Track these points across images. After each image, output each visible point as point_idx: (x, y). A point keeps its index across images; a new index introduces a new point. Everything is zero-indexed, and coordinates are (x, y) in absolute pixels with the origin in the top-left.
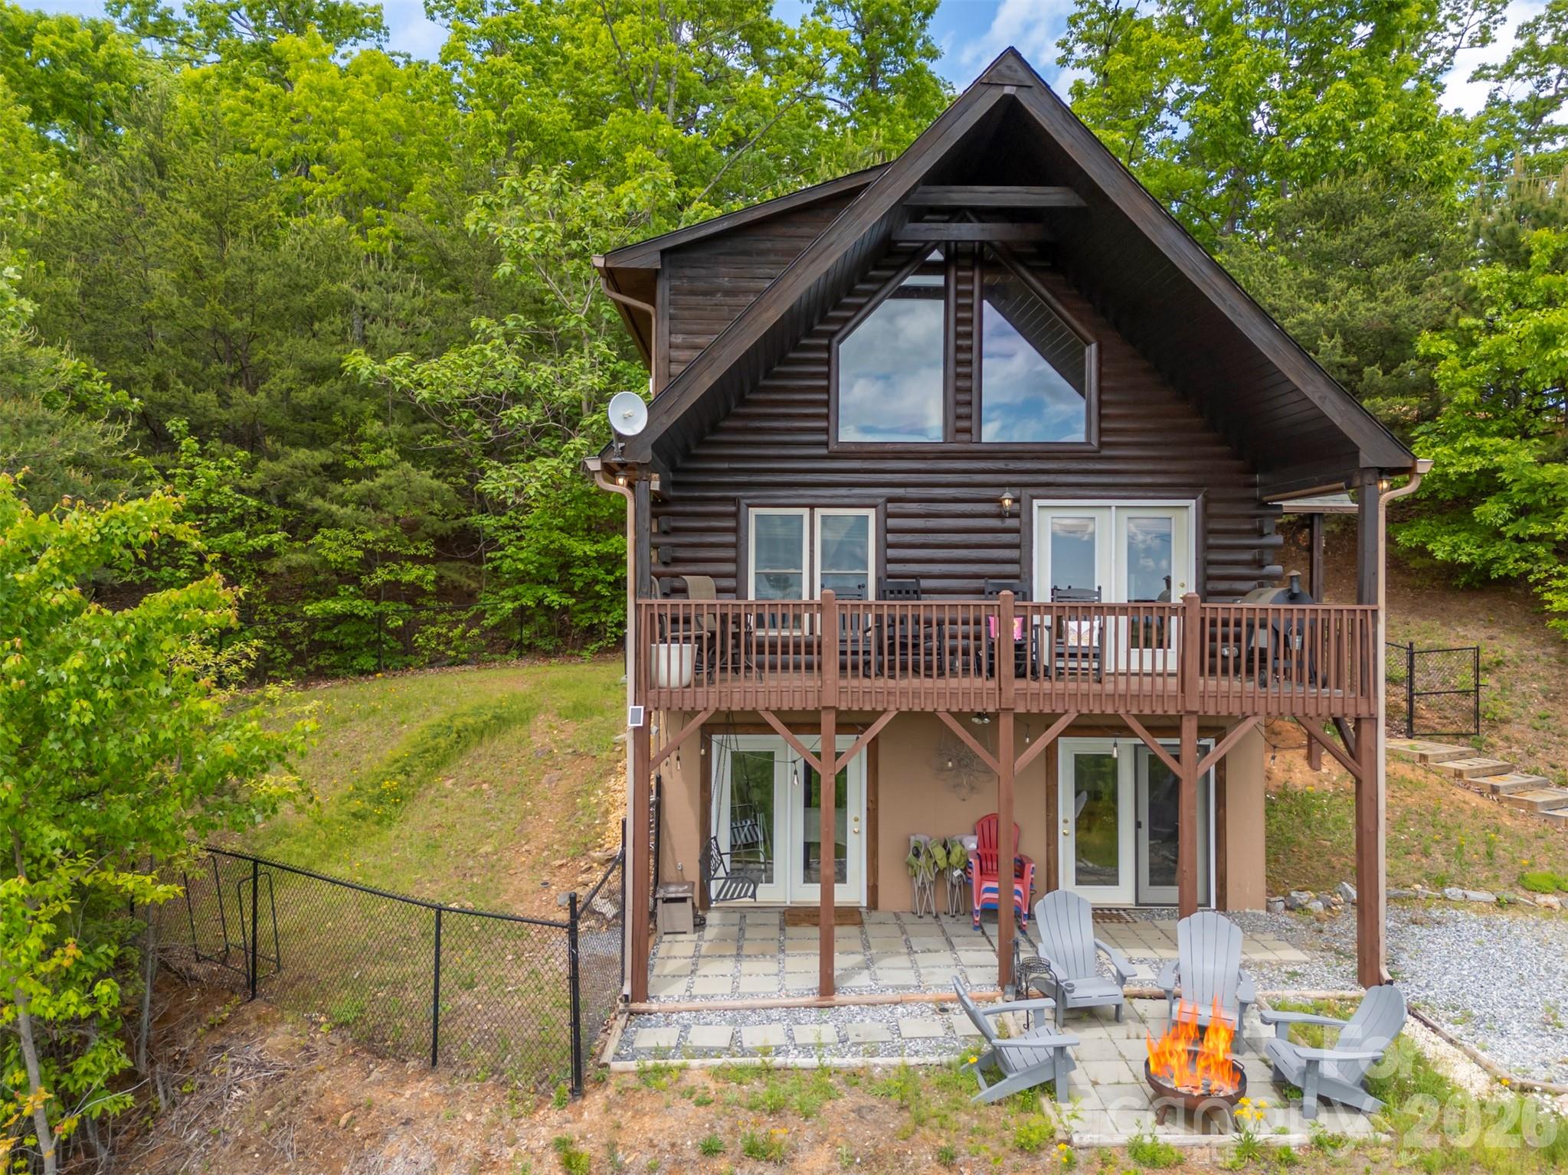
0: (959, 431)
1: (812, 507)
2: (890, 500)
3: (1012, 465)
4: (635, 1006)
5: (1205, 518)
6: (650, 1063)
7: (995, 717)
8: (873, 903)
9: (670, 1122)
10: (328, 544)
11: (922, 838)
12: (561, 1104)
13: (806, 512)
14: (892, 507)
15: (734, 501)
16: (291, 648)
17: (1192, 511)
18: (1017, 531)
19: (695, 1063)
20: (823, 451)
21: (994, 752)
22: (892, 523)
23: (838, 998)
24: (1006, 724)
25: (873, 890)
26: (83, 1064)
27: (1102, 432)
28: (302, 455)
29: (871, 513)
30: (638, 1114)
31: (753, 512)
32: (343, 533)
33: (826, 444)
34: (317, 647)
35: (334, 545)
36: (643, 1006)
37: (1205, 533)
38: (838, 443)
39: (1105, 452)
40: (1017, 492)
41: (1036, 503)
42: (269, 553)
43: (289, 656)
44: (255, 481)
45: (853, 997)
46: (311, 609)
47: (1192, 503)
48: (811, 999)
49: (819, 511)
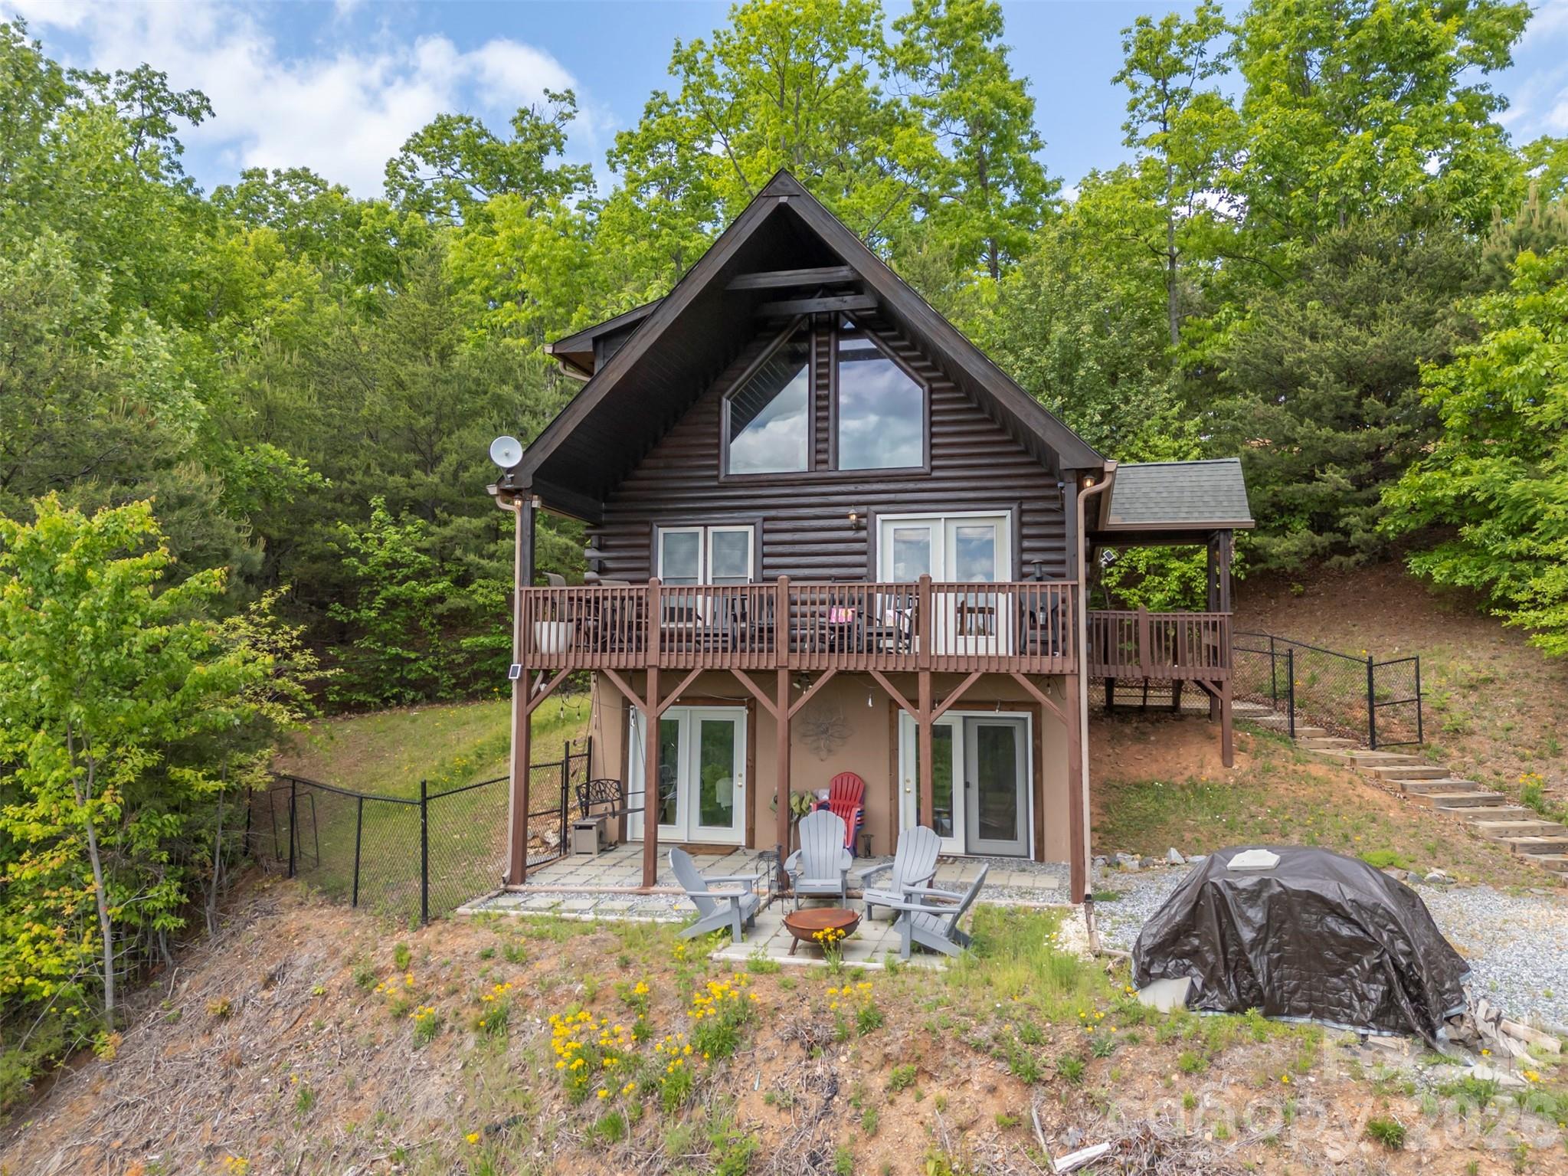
0: (818, 462)
1: (706, 526)
2: (766, 519)
3: (861, 487)
4: (510, 887)
5: (1019, 524)
8: (751, 843)
13: (701, 530)
14: (768, 525)
15: (646, 522)
17: (1009, 518)
18: (864, 541)
19: (515, 913)
20: (715, 483)
21: (776, 700)
22: (767, 537)
24: (783, 678)
25: (751, 832)
27: (933, 457)
29: (750, 529)
31: (661, 531)
32: (492, 583)
33: (716, 477)
35: (485, 591)
36: (516, 887)
37: (1019, 537)
38: (727, 475)
39: (936, 474)
40: (863, 509)
41: (879, 517)
42: (440, 598)
46: (466, 642)
47: (1008, 513)
48: (634, 888)
49: (711, 529)
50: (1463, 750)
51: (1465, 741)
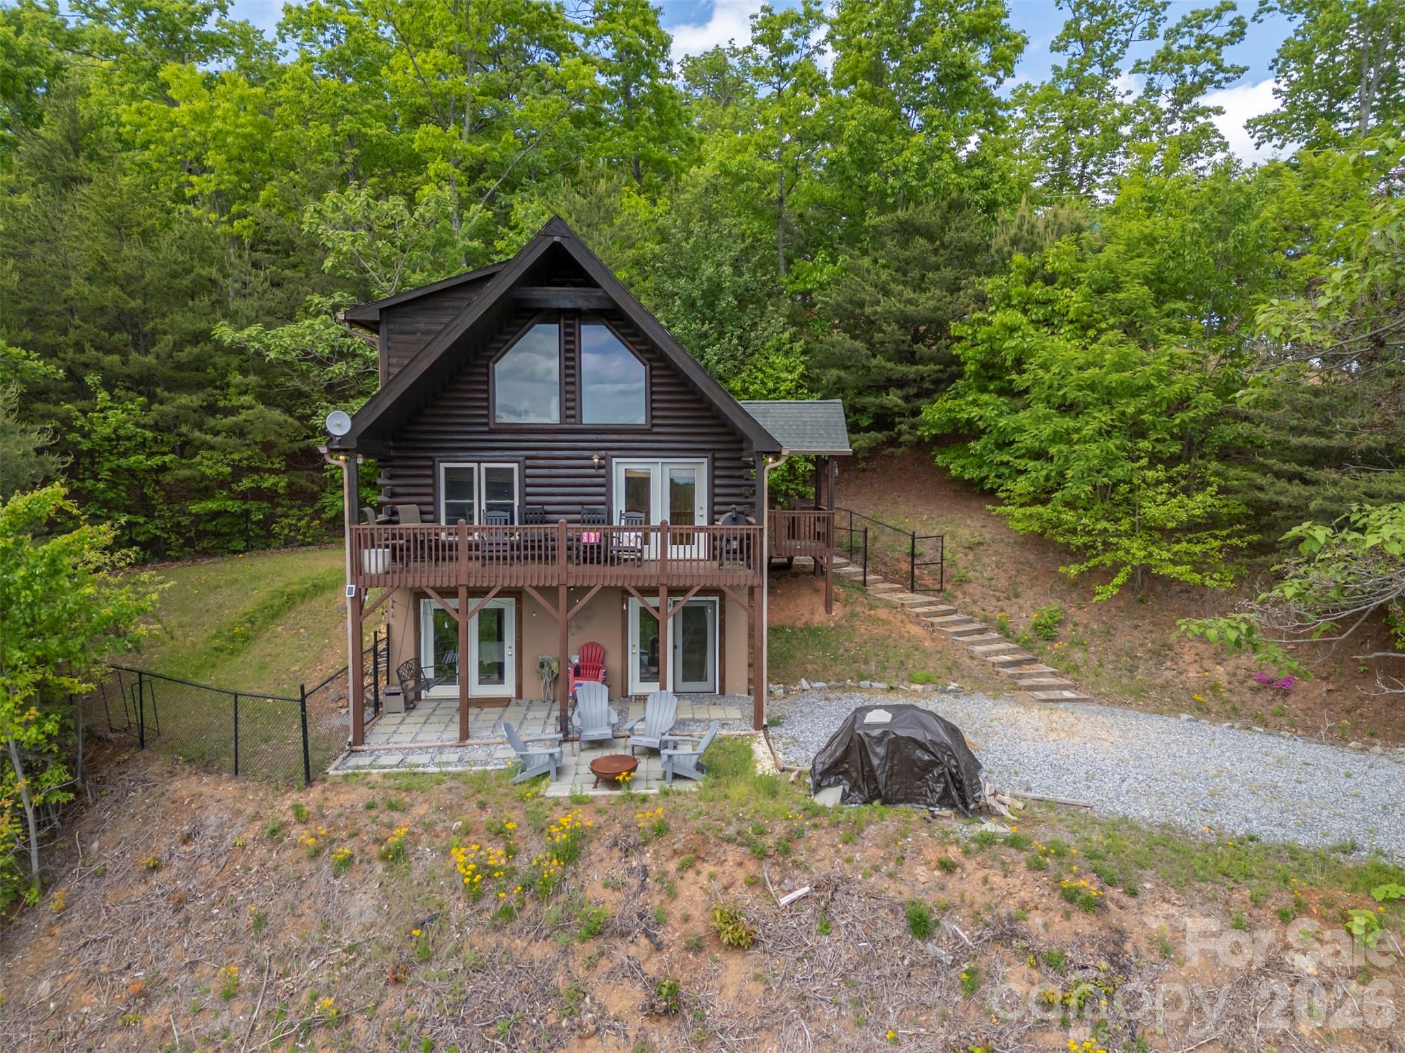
0: (567, 417)
1: (479, 462)
2: (528, 458)
3: (600, 437)
4: (354, 748)
5: (713, 468)
6: (350, 771)
7: (557, 588)
8: (519, 694)
9: (354, 796)
10: (206, 462)
11: (546, 657)
12: (300, 790)
13: (475, 465)
14: (528, 462)
15: (430, 458)
16: (181, 535)
17: (705, 465)
18: (603, 476)
19: (375, 771)
20: (486, 429)
21: (557, 607)
22: (528, 471)
23: (469, 742)
24: (563, 592)
25: (519, 688)
26: (45, 776)
27: (653, 417)
28: (184, 399)
29: (515, 466)
30: (338, 793)
31: (443, 466)
32: (216, 455)
33: (486, 424)
34: (201, 535)
35: (210, 463)
36: (360, 748)
37: (713, 477)
38: (495, 423)
39: (655, 430)
40: (603, 453)
41: (614, 460)
42: (163, 468)
43: (181, 541)
44: (148, 420)
45: (478, 741)
46: (195, 508)
47: (705, 460)
48: (454, 742)
49: (484, 466)
50: (964, 593)
51: (966, 587)
